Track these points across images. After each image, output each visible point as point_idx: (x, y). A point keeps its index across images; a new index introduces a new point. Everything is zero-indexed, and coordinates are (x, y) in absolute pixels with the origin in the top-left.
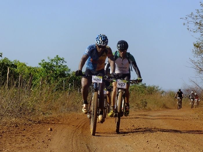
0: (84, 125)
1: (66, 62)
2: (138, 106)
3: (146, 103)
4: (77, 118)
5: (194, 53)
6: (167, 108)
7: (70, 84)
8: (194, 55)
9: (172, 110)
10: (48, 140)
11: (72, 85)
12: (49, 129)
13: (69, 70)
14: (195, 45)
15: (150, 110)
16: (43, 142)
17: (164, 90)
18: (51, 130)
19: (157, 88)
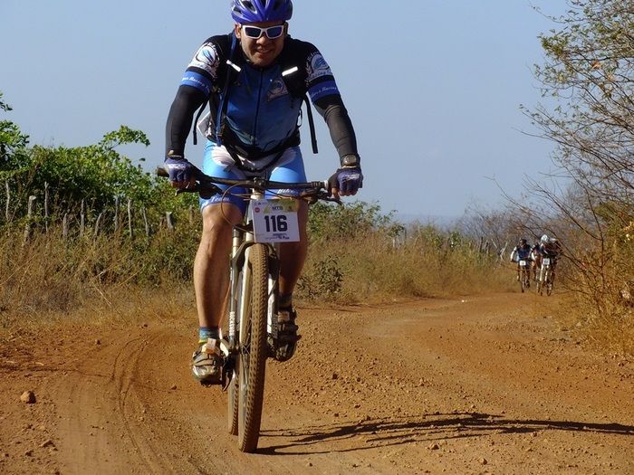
0: (136, 373)
1: (10, 109)
2: (307, 288)
3: (337, 275)
4: (99, 343)
5: (543, 77)
6: (419, 294)
7: (32, 198)
8: (539, 84)
9: (443, 305)
10: (45, 446)
11: (40, 199)
12: (25, 396)
13: (25, 140)
14: (546, 44)
15: (353, 302)
16: (28, 459)
17: (402, 222)
18: (32, 400)
19: (371, 211)
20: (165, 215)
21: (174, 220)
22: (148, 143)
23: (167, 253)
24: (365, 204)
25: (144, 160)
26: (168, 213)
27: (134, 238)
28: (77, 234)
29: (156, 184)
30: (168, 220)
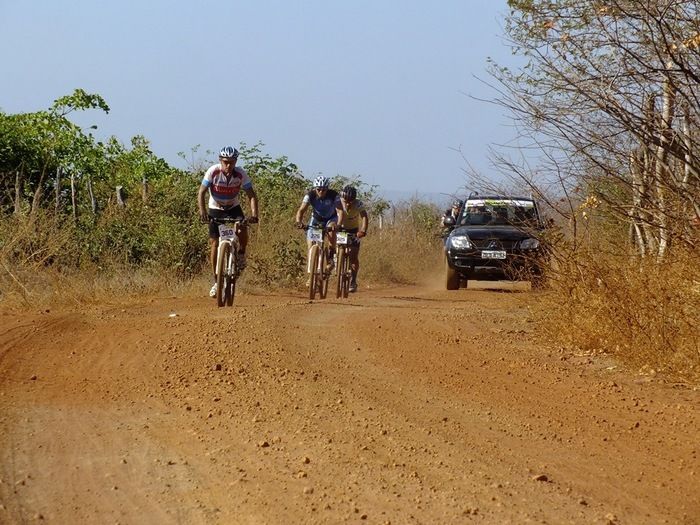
3: (300, 258)
8: (511, 42)
20: (115, 189)
21: (124, 196)
22: (106, 109)
23: (115, 233)
24: (346, 179)
25: (95, 127)
26: (119, 188)
27: (78, 214)
28: (12, 209)
29: (108, 156)
30: (118, 195)
